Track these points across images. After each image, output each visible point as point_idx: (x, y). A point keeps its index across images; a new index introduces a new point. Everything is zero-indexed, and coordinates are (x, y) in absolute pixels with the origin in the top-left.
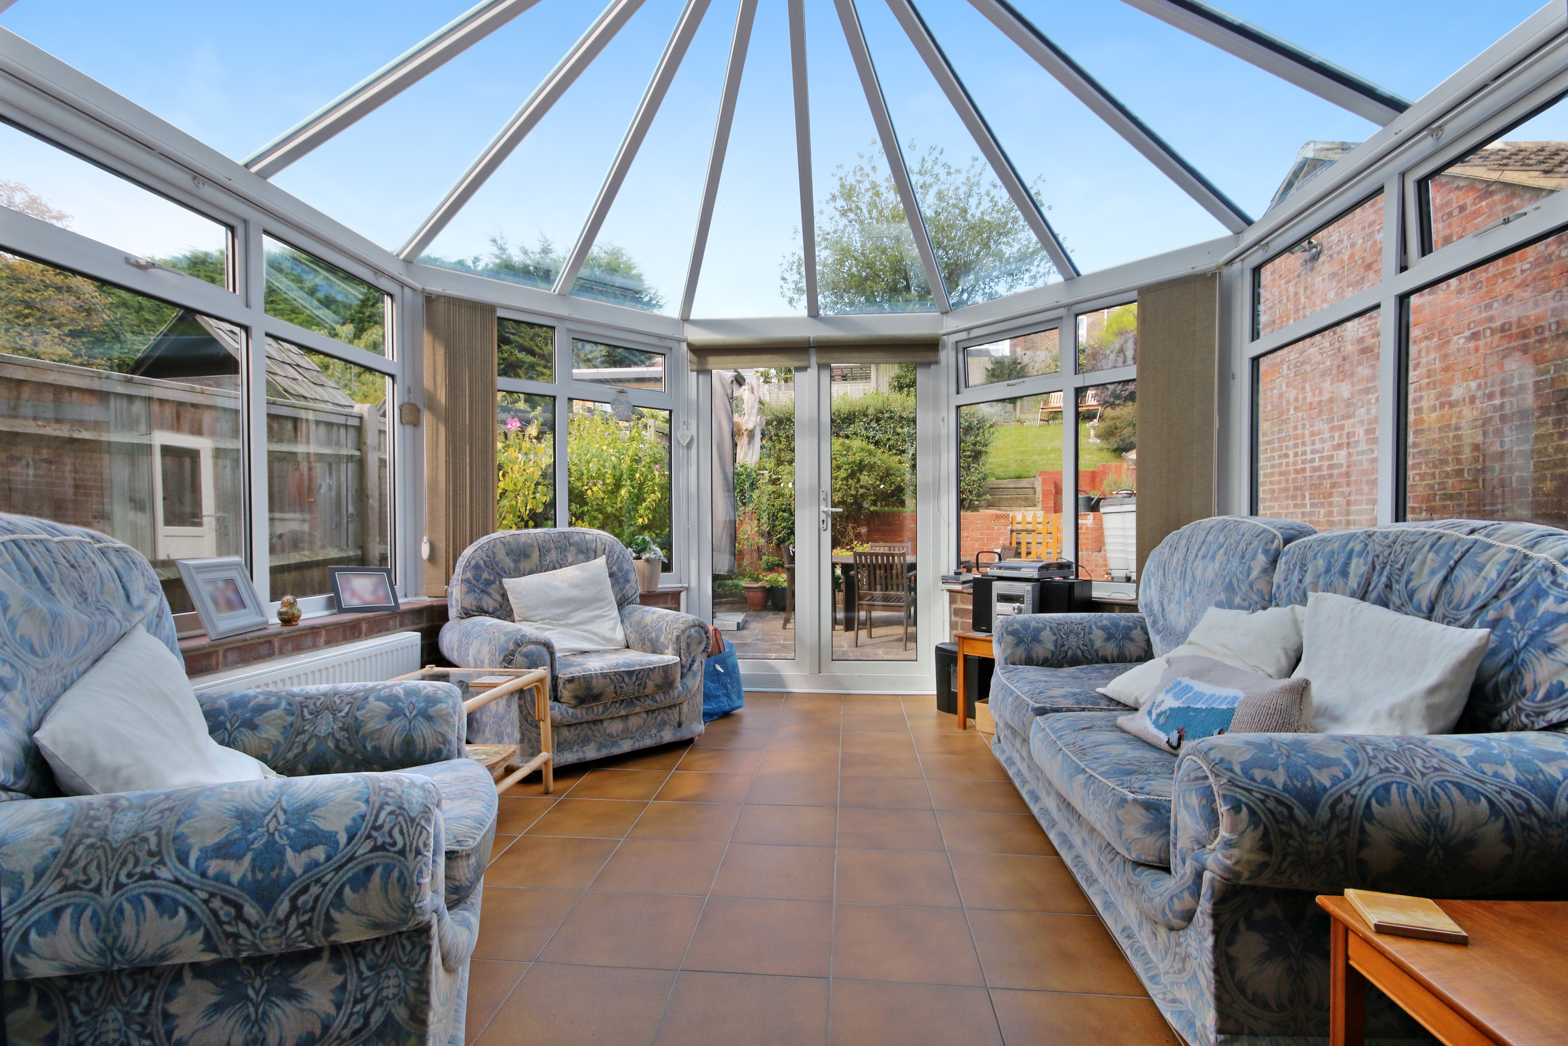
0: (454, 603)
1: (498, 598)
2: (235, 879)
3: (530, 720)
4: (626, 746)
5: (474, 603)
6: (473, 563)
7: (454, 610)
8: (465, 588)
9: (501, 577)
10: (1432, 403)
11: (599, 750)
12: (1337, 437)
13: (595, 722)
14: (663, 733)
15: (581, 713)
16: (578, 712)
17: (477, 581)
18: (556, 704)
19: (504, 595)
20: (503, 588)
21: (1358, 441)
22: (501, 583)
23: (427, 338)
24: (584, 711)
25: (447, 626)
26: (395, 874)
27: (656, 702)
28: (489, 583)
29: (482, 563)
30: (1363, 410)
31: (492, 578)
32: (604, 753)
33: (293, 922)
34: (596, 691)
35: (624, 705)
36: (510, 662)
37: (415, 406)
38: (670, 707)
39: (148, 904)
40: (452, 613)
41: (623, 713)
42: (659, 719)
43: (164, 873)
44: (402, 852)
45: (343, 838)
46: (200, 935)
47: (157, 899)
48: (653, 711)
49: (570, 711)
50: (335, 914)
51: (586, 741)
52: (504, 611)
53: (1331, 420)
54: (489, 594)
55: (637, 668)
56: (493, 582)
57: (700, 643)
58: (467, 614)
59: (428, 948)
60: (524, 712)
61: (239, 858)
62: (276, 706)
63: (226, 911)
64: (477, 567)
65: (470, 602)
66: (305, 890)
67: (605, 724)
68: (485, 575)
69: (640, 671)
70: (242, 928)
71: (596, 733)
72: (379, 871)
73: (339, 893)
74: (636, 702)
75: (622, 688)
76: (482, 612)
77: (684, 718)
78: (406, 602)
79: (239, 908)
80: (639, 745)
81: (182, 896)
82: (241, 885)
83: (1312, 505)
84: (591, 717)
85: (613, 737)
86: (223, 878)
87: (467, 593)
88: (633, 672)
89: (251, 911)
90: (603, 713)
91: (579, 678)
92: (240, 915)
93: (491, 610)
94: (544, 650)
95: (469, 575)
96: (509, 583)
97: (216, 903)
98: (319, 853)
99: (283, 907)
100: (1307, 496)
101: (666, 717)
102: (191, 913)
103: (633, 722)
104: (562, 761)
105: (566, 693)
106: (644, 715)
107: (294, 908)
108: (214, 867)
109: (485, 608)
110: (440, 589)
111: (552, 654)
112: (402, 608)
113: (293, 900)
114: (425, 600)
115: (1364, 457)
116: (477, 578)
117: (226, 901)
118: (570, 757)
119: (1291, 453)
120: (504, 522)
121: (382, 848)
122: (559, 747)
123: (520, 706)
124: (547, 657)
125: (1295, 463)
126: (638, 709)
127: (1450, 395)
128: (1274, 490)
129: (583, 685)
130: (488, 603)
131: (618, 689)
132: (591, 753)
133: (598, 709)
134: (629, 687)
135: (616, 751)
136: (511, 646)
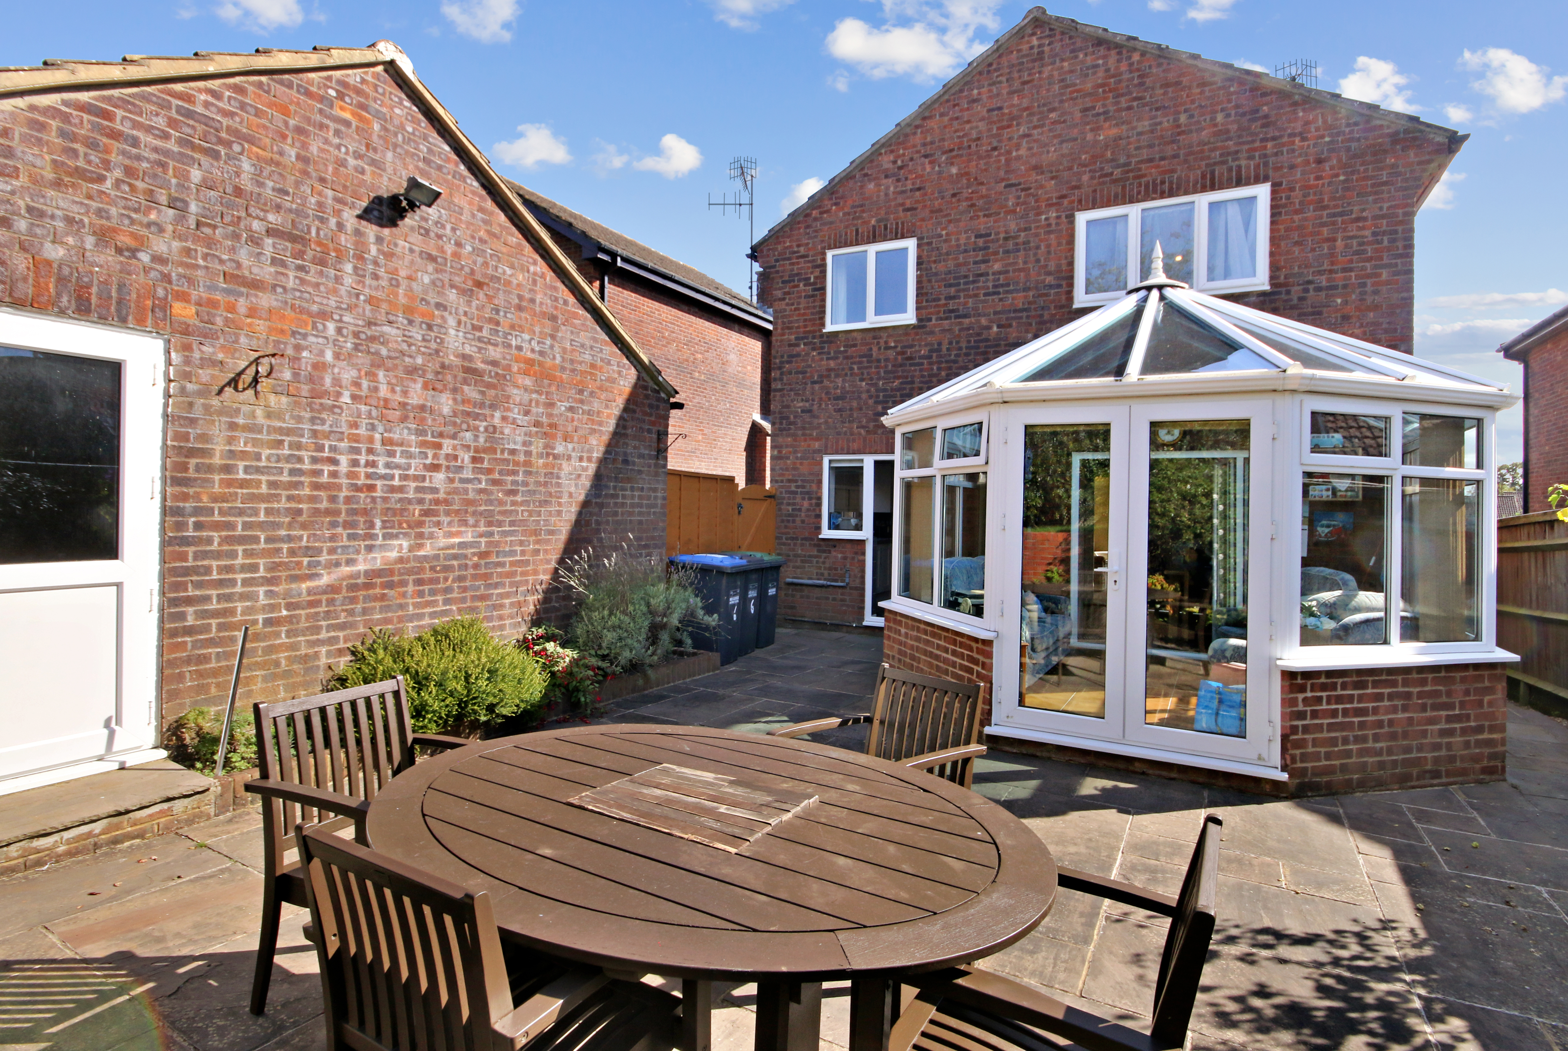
10: (540, 450)
12: (430, 455)
21: (462, 467)
30: (468, 435)
53: (420, 432)
83: (385, 537)
100: (378, 523)
115: (470, 486)
119: (344, 460)
125: (351, 475)
127: (554, 448)
128: (299, 512)
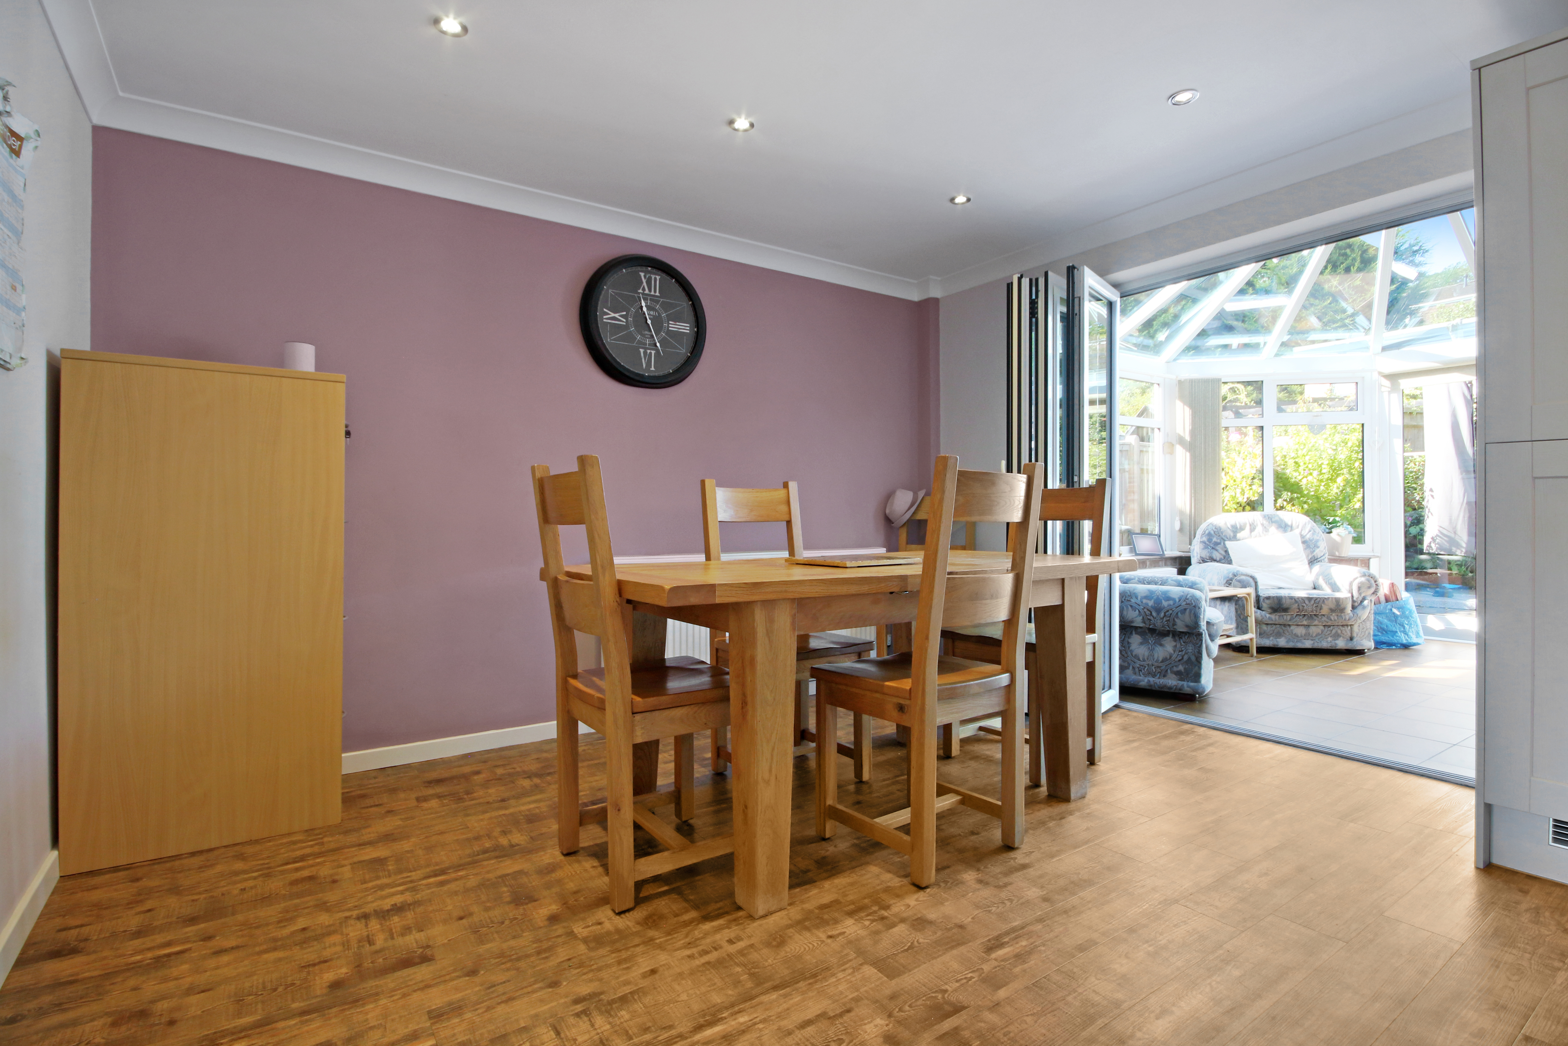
0: (1195, 555)
1: (1223, 553)
2: (1150, 605)
3: (1242, 617)
4: (1308, 644)
5: (1208, 555)
6: (1207, 532)
7: (1196, 558)
8: (1202, 546)
9: (1225, 540)
11: (1287, 642)
13: (1285, 625)
14: (1337, 642)
15: (1275, 617)
16: (1273, 616)
17: (1210, 542)
18: (1259, 611)
19: (1226, 551)
20: (1226, 547)
22: (1224, 544)
23: (1179, 404)
24: (1277, 617)
25: (1190, 568)
26: (1193, 612)
27: (1331, 620)
28: (1217, 544)
29: (1212, 532)
31: (1219, 541)
32: (1291, 645)
33: (1165, 619)
34: (1285, 606)
35: (1306, 618)
36: (1230, 584)
37: (1171, 443)
38: (1343, 626)
39: (1130, 607)
40: (1193, 561)
41: (1305, 623)
42: (1334, 631)
43: (1132, 600)
44: (1195, 606)
45: (1177, 600)
46: (1141, 618)
47: (1131, 606)
48: (1329, 626)
49: (1268, 615)
50: (1176, 619)
51: (1279, 635)
52: (1227, 559)
54: (1217, 550)
55: (1315, 596)
56: (1220, 544)
57: (1369, 587)
58: (1204, 561)
59: (1202, 640)
60: (1239, 612)
61: (1151, 600)
62: (1134, 579)
63: (1148, 613)
64: (1209, 534)
65: (1205, 554)
66: (1168, 611)
67: (1292, 627)
68: (1214, 539)
69: (1317, 599)
70: (1151, 618)
71: (1286, 632)
72: (1188, 610)
73: (1177, 614)
74: (1315, 618)
75: (1303, 606)
76: (1213, 560)
77: (1355, 635)
78: (1169, 553)
79: (1151, 613)
80: (1318, 645)
81: (1137, 607)
82: (1152, 607)
84: (1281, 622)
85: (1297, 636)
86: (1147, 604)
87: (1203, 549)
88: (1312, 598)
89: (1154, 614)
90: (1290, 620)
91: (1273, 597)
92: (1151, 614)
93: (1218, 559)
94: (1251, 580)
95: (1205, 539)
96: (1228, 544)
97: (1145, 610)
98: (1171, 602)
99: (1162, 615)
101: (1339, 632)
102: (1139, 611)
103: (1313, 630)
104: (1263, 643)
105: (1265, 605)
106: (1322, 628)
107: (1165, 616)
108: (1144, 601)
109: (1215, 558)
110: (1186, 547)
111: (1256, 583)
112: (1166, 556)
113: (1165, 613)
114: (1177, 554)
116: (1210, 540)
117: (1148, 610)
118: (1267, 642)
120: (1226, 508)
121: (1189, 604)
122: (1261, 634)
123: (1236, 609)
124: (1253, 584)
126: (1316, 623)
129: (1276, 601)
130: (1216, 555)
131: (1301, 608)
132: (1282, 643)
133: (1287, 617)
134: (1309, 608)
135: (1300, 645)
136: (1231, 576)
